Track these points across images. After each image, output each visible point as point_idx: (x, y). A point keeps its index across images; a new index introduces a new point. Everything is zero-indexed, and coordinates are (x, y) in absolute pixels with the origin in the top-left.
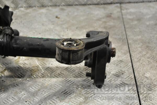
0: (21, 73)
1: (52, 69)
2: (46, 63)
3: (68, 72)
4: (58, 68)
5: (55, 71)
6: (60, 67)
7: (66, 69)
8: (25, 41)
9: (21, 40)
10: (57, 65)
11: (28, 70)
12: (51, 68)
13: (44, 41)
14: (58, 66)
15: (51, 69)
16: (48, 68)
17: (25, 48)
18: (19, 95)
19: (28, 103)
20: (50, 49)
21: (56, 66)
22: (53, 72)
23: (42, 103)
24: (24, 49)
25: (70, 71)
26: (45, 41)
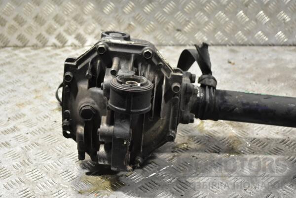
0: (216, 146)
1: (262, 141)
2: (248, 132)
3: (287, 147)
4: (269, 141)
5: (267, 145)
6: (273, 139)
7: (282, 142)
8: (237, 97)
9: (231, 96)
10: (265, 135)
11: (224, 142)
12: (258, 140)
13: (265, 98)
14: (269, 137)
15: (260, 142)
16: (254, 139)
17: (237, 109)
18: (229, 179)
19: (249, 192)
20: (275, 111)
21: (265, 137)
22: (265, 146)
23: (271, 193)
24: (235, 110)
25: (290, 145)
26: (267, 98)
